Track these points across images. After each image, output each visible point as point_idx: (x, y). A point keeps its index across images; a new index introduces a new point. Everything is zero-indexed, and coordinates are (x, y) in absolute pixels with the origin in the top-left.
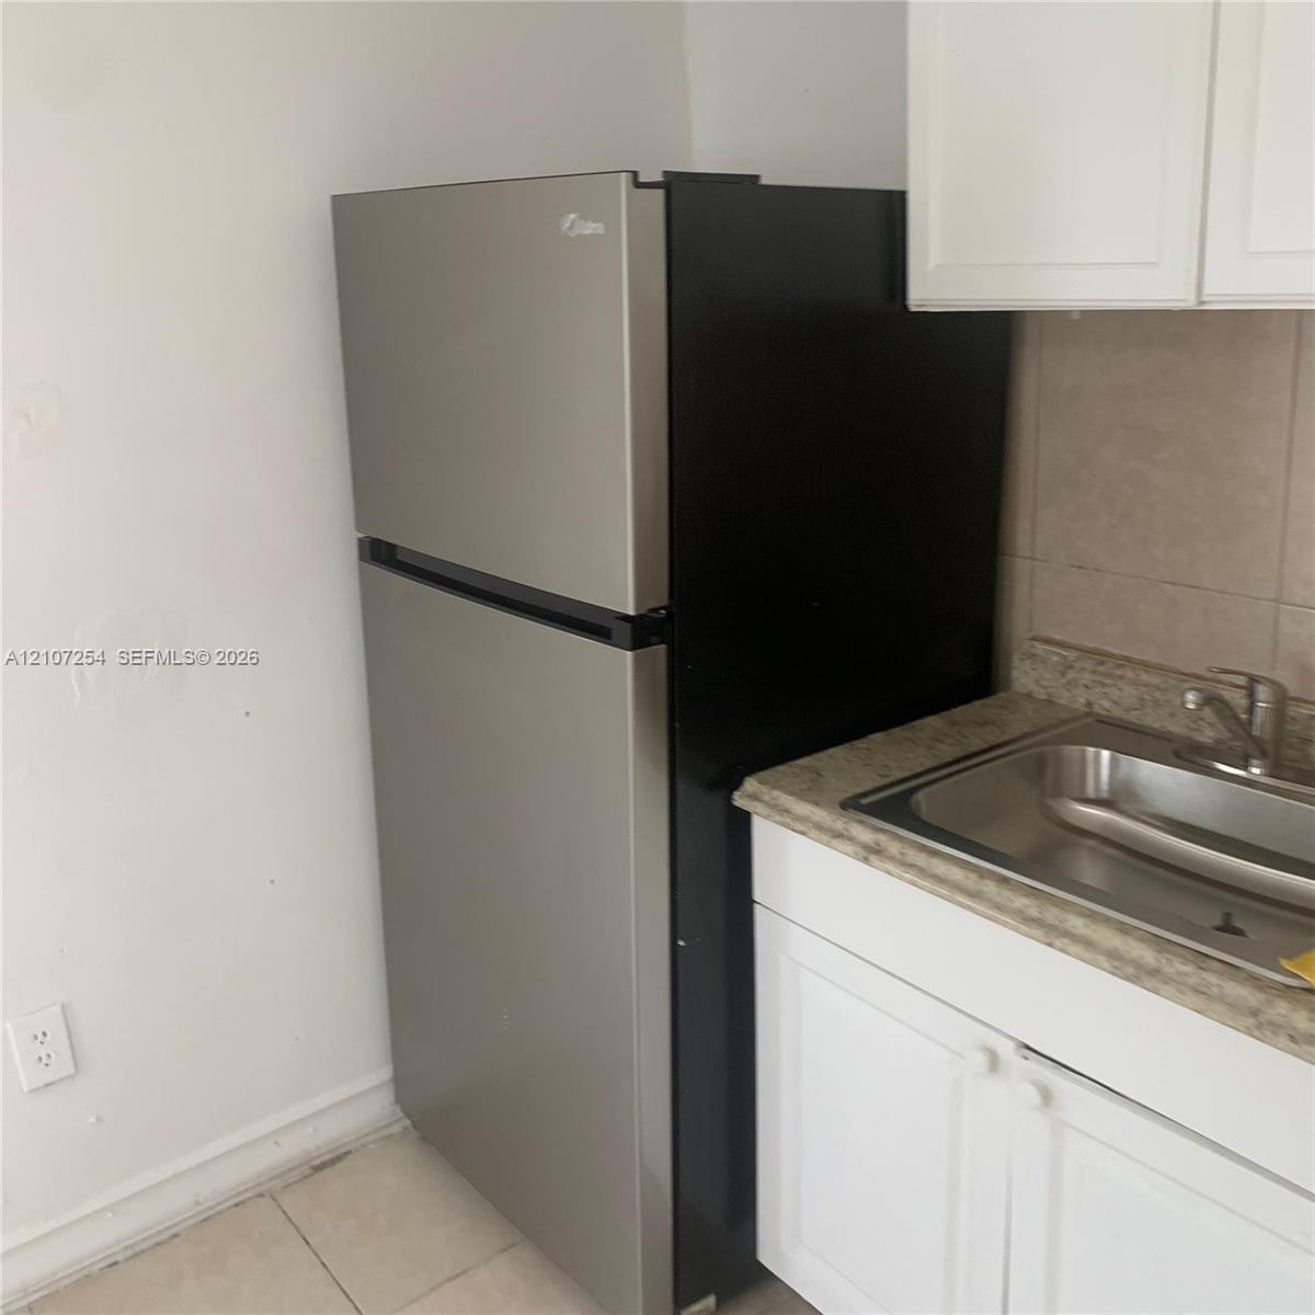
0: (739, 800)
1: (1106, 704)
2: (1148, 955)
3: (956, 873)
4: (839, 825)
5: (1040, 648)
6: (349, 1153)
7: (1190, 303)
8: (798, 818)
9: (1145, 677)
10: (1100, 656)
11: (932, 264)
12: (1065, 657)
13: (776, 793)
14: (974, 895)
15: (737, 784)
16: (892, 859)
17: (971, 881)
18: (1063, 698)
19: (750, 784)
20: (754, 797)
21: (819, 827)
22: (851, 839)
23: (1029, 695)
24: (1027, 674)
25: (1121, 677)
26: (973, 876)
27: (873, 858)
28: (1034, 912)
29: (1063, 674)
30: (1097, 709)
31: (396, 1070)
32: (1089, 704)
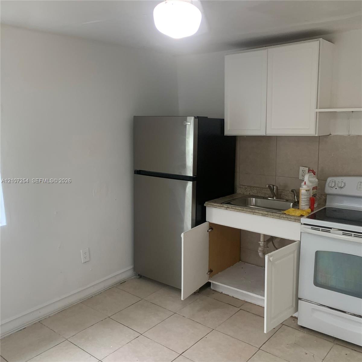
0: (205, 205)
1: (252, 193)
2: (266, 213)
3: (240, 208)
4: (222, 205)
5: (241, 186)
6: (126, 281)
7: (265, 135)
8: (215, 206)
9: (257, 189)
10: (251, 187)
11: (228, 129)
12: (245, 187)
13: (211, 203)
14: (243, 210)
15: (205, 203)
16: (230, 208)
17: (242, 209)
18: (245, 193)
19: (206, 203)
20: (207, 204)
21: (219, 206)
22: (224, 207)
23: (240, 193)
24: (239, 191)
25: (254, 189)
26: (242, 208)
27: (228, 209)
28: (251, 211)
29: (245, 190)
30: (251, 194)
31: (134, 266)
32: (249, 194)
